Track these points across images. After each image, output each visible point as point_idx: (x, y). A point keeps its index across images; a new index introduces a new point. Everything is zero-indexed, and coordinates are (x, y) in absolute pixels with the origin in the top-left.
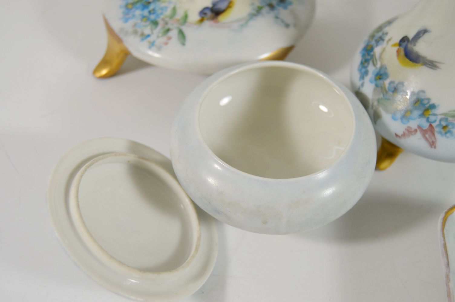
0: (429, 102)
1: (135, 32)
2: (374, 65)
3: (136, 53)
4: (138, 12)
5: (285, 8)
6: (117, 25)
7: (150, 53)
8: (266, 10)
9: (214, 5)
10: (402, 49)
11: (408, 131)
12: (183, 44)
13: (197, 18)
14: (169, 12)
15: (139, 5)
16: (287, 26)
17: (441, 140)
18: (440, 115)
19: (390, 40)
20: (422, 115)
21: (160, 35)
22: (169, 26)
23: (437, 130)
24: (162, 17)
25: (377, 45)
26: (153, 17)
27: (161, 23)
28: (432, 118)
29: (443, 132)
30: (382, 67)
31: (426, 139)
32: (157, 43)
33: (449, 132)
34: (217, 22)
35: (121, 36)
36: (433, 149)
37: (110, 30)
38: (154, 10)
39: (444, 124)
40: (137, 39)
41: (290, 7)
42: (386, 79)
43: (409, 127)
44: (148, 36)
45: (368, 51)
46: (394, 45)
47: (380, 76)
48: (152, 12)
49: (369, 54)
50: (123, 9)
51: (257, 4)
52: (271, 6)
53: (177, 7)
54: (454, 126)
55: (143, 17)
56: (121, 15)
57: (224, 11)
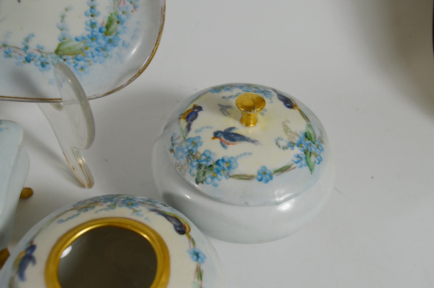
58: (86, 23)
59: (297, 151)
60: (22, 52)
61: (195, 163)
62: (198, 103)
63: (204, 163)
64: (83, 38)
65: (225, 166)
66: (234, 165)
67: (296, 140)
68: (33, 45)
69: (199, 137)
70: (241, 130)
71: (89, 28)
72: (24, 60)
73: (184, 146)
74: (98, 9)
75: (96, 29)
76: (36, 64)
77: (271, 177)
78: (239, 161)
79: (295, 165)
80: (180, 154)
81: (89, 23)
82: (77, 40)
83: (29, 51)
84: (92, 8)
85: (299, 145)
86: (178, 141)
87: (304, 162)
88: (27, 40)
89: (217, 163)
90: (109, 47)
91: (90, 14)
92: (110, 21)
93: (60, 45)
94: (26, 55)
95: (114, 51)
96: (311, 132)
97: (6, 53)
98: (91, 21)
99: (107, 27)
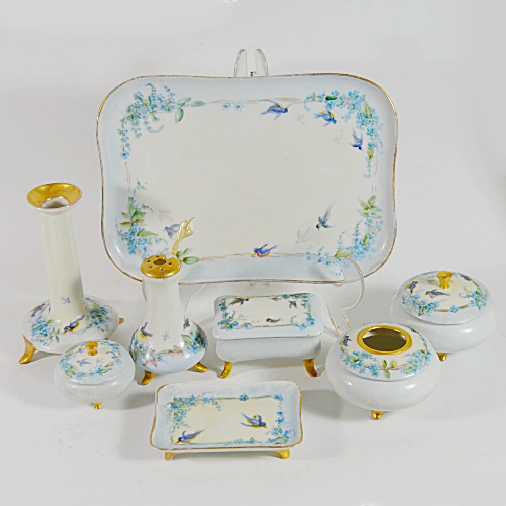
0: (152, 349)
1: (38, 340)
2: (135, 340)
3: (38, 349)
4: (38, 332)
5: (103, 324)
6: (29, 339)
7: (44, 347)
8: (93, 325)
9: (71, 325)
10: (142, 332)
11: (146, 362)
12: (58, 342)
13: (64, 331)
14: (52, 330)
15: (38, 329)
16: (103, 331)
17: (158, 363)
18: (157, 354)
21: (48, 339)
22: (52, 335)
23: (156, 359)
24: (49, 332)
26: (45, 333)
27: (48, 334)
28: (154, 355)
29: (159, 360)
31: (153, 364)
32: (47, 343)
33: (161, 359)
35: (31, 342)
36: (156, 367)
37: (26, 341)
38: (45, 330)
39: (158, 357)
40: (39, 342)
41: (104, 323)
42: (138, 344)
43: (146, 360)
44: (43, 340)
45: (134, 335)
46: (140, 331)
47: (136, 343)
50: (32, 331)
51: (90, 323)
52: (96, 323)
53: (55, 327)
54: (162, 357)
55: (41, 333)
56: (31, 334)
57: (75, 327)
58: (353, 239)
59: (471, 299)
60: (317, 257)
61: (417, 306)
62: (415, 281)
63: (422, 306)
64: (351, 248)
65: (433, 306)
66: (438, 305)
67: (471, 294)
68: (323, 253)
69: (418, 295)
70: (440, 290)
71: (354, 242)
72: (317, 261)
73: (410, 299)
74: (359, 232)
75: (358, 242)
76: (324, 263)
77: (457, 310)
78: (440, 303)
79: (470, 305)
80: (409, 303)
81: (354, 239)
82: (347, 248)
83: (321, 256)
84: (357, 231)
85: (473, 296)
86: (407, 298)
87: (475, 304)
88: (320, 250)
89: (429, 305)
90: (364, 252)
91: (355, 234)
92: (366, 238)
93: (338, 252)
94: (318, 258)
95: (367, 254)
96: (480, 291)
97: (308, 257)
98: (355, 238)
99: (364, 241)
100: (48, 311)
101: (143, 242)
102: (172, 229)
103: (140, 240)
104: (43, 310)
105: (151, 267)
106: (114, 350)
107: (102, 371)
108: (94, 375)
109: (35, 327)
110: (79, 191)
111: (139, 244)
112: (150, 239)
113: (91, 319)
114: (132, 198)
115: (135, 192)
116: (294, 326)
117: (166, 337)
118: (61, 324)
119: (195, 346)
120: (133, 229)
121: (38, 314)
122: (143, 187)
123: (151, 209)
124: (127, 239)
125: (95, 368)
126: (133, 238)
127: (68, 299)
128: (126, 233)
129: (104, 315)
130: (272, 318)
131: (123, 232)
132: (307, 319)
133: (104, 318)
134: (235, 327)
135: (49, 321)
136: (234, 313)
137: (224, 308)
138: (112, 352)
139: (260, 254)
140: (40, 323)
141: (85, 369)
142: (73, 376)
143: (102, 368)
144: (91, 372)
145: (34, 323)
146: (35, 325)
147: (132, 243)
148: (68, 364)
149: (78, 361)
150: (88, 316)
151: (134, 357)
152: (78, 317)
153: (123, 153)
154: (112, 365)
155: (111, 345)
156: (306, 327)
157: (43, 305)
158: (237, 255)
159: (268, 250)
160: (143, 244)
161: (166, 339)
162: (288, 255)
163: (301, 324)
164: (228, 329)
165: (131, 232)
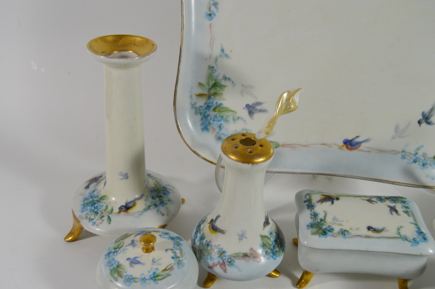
0: (222, 250)
1: (87, 217)
2: (200, 233)
3: (86, 228)
4: (89, 208)
5: (163, 206)
6: (78, 214)
8: (153, 207)
9: (126, 204)
10: (211, 225)
11: (214, 265)
12: (110, 223)
13: (118, 211)
14: (104, 208)
15: (89, 204)
16: (163, 215)
17: (229, 268)
18: (228, 256)
19: (207, 221)
20: (220, 256)
21: (98, 219)
22: (104, 214)
23: (226, 263)
24: (100, 210)
25: (202, 224)
26: (96, 210)
27: (99, 213)
28: (224, 258)
29: (229, 264)
30: (203, 234)
31: (222, 268)
32: (96, 223)
33: (232, 264)
34: (128, 213)
35: (79, 219)
36: (226, 273)
37: (75, 217)
38: (97, 207)
39: (229, 260)
40: (87, 221)
41: (165, 206)
42: (204, 240)
43: (214, 263)
44: (93, 219)
45: (199, 226)
46: (208, 223)
47: (202, 238)
48: (96, 208)
49: (199, 228)
50: (82, 206)
51: (148, 204)
52: (156, 205)
53: (108, 205)
54: (234, 261)
55: (91, 210)
56: (81, 209)
57: (131, 207)
60: (413, 156)
68: (420, 153)
72: (413, 161)
76: (419, 164)
83: (418, 156)
88: (418, 149)
94: (414, 158)
97: (403, 156)
100: (103, 185)
101: (219, 118)
102: (254, 108)
103: (216, 116)
104: (99, 183)
105: (236, 147)
106: (176, 246)
107: (157, 276)
108: (148, 281)
109: (86, 202)
110: (153, 45)
111: (214, 120)
112: (228, 116)
113: (150, 199)
114: (213, 67)
115: (216, 60)
116: (403, 240)
117: (242, 236)
118: (115, 202)
119: (275, 250)
120: (209, 103)
121: (92, 187)
122: (227, 56)
123: (233, 82)
124: (201, 113)
125: (149, 272)
126: (208, 113)
127: (127, 174)
128: (201, 107)
129: (165, 196)
130: (374, 226)
131: (198, 105)
132: (416, 232)
133: (165, 199)
134: (330, 234)
135: (103, 196)
136: (326, 215)
137: (310, 206)
138: (172, 250)
139: (349, 146)
140: (92, 197)
141: (136, 271)
142: (119, 279)
143: (158, 272)
144: (143, 277)
145: (87, 197)
146: (87, 199)
147: (206, 119)
148: (115, 261)
149: (128, 259)
150: (147, 196)
151: (198, 255)
152: (137, 196)
153: (209, 13)
154: (171, 268)
155: (172, 238)
156: (418, 243)
157: (101, 177)
158: (323, 144)
159: (359, 143)
160: (219, 121)
161: (242, 240)
162: (381, 151)
163: (411, 238)
164: (321, 235)
165: (206, 105)
